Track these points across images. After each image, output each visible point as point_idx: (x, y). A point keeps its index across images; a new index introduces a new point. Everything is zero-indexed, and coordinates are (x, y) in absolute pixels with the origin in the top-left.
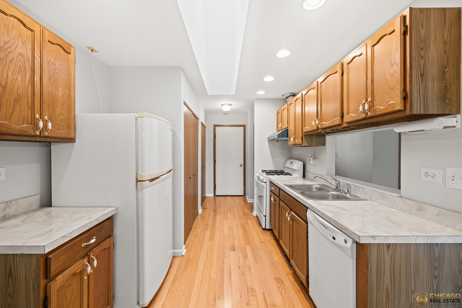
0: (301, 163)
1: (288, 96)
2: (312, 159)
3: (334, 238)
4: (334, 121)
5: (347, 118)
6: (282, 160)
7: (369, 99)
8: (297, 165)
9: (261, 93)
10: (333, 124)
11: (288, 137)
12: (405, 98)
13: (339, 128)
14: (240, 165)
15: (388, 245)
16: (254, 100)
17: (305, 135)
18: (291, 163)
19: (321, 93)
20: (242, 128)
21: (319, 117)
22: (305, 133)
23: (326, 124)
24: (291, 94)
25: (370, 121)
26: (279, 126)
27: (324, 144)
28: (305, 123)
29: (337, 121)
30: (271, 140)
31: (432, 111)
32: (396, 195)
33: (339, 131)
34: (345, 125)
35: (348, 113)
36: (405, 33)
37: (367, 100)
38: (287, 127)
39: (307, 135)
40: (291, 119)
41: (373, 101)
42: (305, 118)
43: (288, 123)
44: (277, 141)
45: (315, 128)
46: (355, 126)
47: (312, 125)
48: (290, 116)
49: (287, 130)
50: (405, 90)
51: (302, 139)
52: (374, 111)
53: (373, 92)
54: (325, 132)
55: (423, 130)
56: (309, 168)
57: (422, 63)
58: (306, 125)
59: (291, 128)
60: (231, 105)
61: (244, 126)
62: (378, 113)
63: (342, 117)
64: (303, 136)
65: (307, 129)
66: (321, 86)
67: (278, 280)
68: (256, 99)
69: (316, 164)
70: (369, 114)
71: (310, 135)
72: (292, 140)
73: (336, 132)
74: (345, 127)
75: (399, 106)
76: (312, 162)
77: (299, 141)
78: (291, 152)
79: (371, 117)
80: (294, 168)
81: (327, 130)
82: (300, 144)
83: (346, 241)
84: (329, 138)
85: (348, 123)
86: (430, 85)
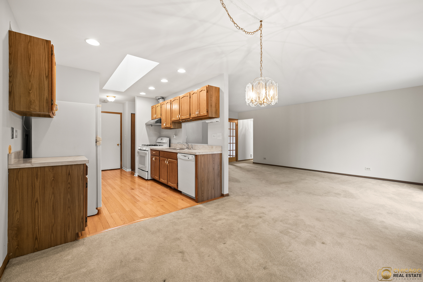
0: (168, 139)
1: (159, 98)
2: (174, 136)
3: (189, 158)
4: (187, 116)
5: (192, 116)
6: (154, 138)
7: (199, 110)
8: (166, 140)
9: (143, 94)
10: (186, 118)
11: (161, 123)
12: (207, 112)
13: (188, 120)
14: (118, 145)
15: (203, 155)
16: (135, 97)
17: (172, 122)
18: (162, 139)
19: (181, 103)
20: (119, 115)
21: (180, 114)
22: (172, 121)
23: (184, 117)
24: (161, 97)
25: (199, 118)
26: (154, 116)
27: (181, 128)
28: (172, 116)
29: (188, 116)
30: (148, 125)
31: (214, 116)
32: (207, 145)
33: (188, 121)
34: (191, 119)
35: (192, 114)
36: (207, 92)
37: (198, 110)
38: (160, 117)
39: (173, 122)
40: (163, 113)
41: (200, 111)
42: (172, 113)
43: (161, 115)
44: (152, 126)
45: (178, 119)
46: (194, 119)
47: (176, 117)
48: (163, 111)
49: (160, 120)
50: (207, 109)
51: (171, 124)
52: (200, 114)
53: (200, 108)
54: (182, 121)
55: (212, 122)
56: (173, 141)
57: (211, 102)
58: (173, 117)
59: (163, 118)
60: (115, 97)
61: (121, 114)
62: (201, 115)
63: (190, 115)
64: (171, 123)
65: (174, 119)
66: (181, 100)
67: (163, 192)
68: (137, 96)
69: (177, 138)
70: (199, 115)
71: (175, 123)
72: (164, 125)
73: (187, 122)
74: (191, 120)
75: (206, 114)
76: (175, 137)
77: (169, 125)
78: (160, 133)
79: (199, 117)
80: (164, 142)
81: (183, 121)
82: (170, 127)
83: (192, 157)
84: (183, 125)
85: (192, 118)
86: (213, 108)
